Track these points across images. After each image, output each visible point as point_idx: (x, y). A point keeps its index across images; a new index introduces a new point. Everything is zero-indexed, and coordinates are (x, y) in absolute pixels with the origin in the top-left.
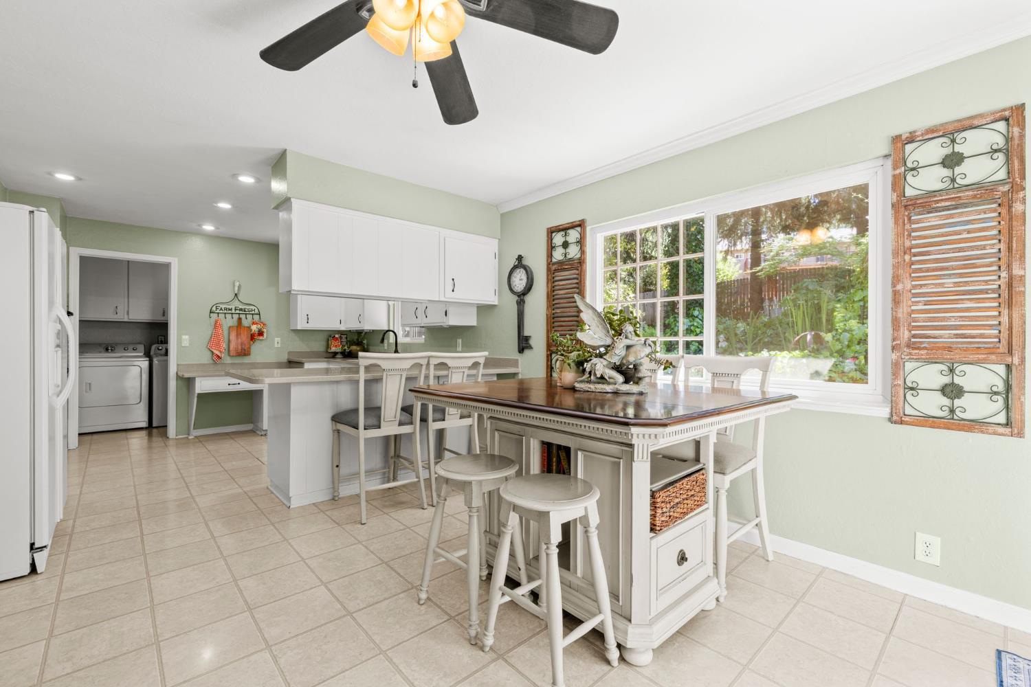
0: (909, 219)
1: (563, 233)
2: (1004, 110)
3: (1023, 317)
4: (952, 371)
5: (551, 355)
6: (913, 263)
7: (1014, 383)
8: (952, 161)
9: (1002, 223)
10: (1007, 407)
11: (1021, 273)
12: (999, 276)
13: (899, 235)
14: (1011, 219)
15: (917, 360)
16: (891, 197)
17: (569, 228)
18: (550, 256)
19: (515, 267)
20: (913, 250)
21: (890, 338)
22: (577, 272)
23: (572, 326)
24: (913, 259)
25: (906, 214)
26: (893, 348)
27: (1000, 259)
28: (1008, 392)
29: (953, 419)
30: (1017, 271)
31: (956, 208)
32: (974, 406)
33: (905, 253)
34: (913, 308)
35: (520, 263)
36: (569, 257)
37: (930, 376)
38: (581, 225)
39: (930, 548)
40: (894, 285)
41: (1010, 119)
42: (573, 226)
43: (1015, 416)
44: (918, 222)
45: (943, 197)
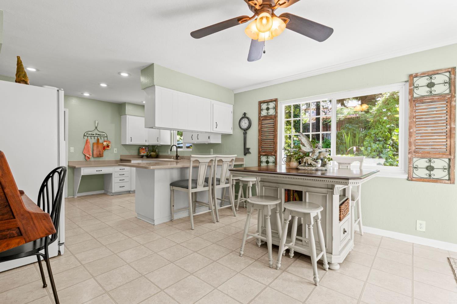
0: (415, 106)
1: (267, 104)
2: (449, 69)
3: (455, 142)
4: (430, 161)
5: (260, 156)
6: (416, 122)
7: (451, 165)
8: (431, 85)
9: (448, 108)
10: (449, 174)
11: (454, 126)
12: (447, 128)
13: (412, 111)
14: (451, 107)
15: (418, 157)
16: (408, 97)
17: (269, 102)
18: (260, 113)
19: (242, 118)
20: (416, 117)
21: (408, 149)
22: (274, 121)
23: (271, 144)
24: (416, 120)
25: (414, 103)
26: (409, 153)
27: (447, 121)
28: (449, 168)
29: (430, 178)
30: (453, 126)
31: (432, 102)
32: (438, 174)
33: (413, 118)
34: (416, 138)
35: (245, 116)
36: (270, 114)
37: (422, 163)
38: (276, 100)
39: (422, 225)
40: (409, 130)
41: (451, 72)
42: (271, 101)
43: (452, 177)
44: (419, 106)
45: (428, 98)
